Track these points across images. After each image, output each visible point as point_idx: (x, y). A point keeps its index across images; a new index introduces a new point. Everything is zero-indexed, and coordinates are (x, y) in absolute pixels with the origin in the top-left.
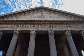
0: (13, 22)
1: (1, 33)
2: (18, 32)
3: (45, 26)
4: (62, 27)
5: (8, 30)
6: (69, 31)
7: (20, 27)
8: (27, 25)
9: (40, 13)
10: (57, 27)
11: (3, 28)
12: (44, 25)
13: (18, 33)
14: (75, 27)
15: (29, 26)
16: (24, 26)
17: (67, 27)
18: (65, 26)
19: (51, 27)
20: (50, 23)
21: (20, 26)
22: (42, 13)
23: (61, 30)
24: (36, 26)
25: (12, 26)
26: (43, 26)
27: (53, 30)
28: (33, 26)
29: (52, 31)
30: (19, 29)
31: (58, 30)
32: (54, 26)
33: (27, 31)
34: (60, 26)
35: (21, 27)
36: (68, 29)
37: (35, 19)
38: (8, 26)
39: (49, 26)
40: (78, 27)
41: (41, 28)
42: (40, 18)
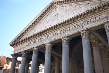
0: (30, 39)
1: (25, 53)
2: (36, 49)
3: (59, 32)
4: (77, 27)
5: (28, 49)
6: (84, 32)
7: (36, 42)
9: (54, 12)
10: (71, 29)
11: (24, 48)
12: (57, 31)
14: (95, 20)
15: (43, 37)
16: (40, 39)
17: (84, 23)
18: (82, 23)
19: (65, 31)
21: (36, 40)
22: (56, 10)
25: (30, 43)
28: (47, 36)
29: (64, 39)
31: (71, 34)
32: (68, 29)
33: (42, 45)
34: (75, 25)
35: (38, 41)
36: (84, 27)
37: (49, 24)
38: (28, 44)
39: (62, 30)
40: (100, 18)
41: (54, 37)
42: (54, 21)
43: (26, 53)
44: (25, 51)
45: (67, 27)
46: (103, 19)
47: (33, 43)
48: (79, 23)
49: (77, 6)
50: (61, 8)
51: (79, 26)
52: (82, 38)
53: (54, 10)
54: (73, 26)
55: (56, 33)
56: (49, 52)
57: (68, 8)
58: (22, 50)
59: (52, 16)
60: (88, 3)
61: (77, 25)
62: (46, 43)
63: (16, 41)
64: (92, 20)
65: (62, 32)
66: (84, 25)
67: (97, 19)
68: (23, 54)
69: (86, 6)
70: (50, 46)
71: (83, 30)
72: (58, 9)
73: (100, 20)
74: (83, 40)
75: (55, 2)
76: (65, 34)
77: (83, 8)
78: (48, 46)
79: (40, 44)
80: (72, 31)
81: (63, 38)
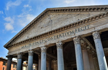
0: (25, 42)
2: (31, 51)
3: (53, 37)
4: (69, 33)
5: (24, 51)
6: (76, 38)
7: (31, 45)
10: (64, 35)
11: (19, 50)
13: (31, 52)
14: (85, 29)
15: (38, 41)
16: (35, 42)
17: (76, 31)
18: (74, 31)
19: (59, 37)
20: (57, 33)
21: (31, 44)
23: (69, 38)
24: (44, 39)
25: (26, 46)
26: (51, 37)
28: (42, 40)
30: (31, 48)
31: (65, 39)
32: (62, 35)
33: (38, 48)
34: (68, 32)
35: (33, 44)
36: (76, 34)
37: (43, 30)
38: (23, 46)
39: (56, 36)
40: (89, 28)
41: (49, 41)
42: (48, 27)
44: (21, 53)
45: (60, 33)
46: (91, 28)
47: (28, 46)
48: (71, 31)
49: (69, 16)
50: (54, 16)
51: (72, 33)
52: (75, 43)
53: (48, 17)
54: (66, 33)
55: (51, 38)
56: (45, 55)
57: (60, 16)
58: (17, 52)
59: (46, 22)
60: (78, 14)
61: (70, 32)
62: (42, 47)
63: (10, 44)
64: (82, 29)
65: (56, 38)
66: (76, 32)
67: (87, 28)
68: (18, 55)
69: (77, 17)
70: (45, 49)
71: (75, 37)
72: (51, 16)
73: (89, 29)
74: (75, 45)
75: (49, 10)
76: (59, 39)
77: (74, 18)
79: (35, 47)
80: (66, 37)
81: (58, 42)
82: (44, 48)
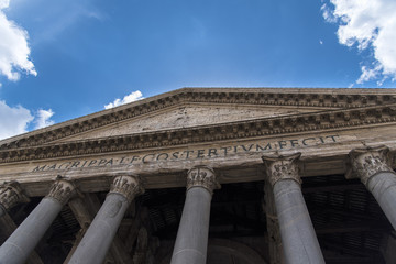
0: (62, 151)
1: (8, 193)
2: (65, 186)
3: (181, 153)
4: (253, 150)
5: (34, 180)
8: (108, 159)
9: (176, 113)
10: (232, 151)
12: (177, 150)
13: (64, 188)
15: (115, 159)
16: (99, 160)
17: (281, 145)
18: (273, 145)
19: (206, 155)
20: (204, 141)
21: (82, 162)
22: (185, 112)
23: (249, 160)
24: (142, 156)
25: (54, 167)
26: (171, 154)
27: (211, 166)
28: (130, 157)
29: (201, 171)
30: (73, 174)
31: (232, 163)
32: (220, 151)
34: (247, 145)
35: (86, 165)
36: (283, 153)
38: (41, 167)
39: (196, 151)
40: (338, 141)
43: (12, 193)
45: (215, 145)
51: (264, 149)
54: (239, 147)
58: (3, 180)
59: (167, 119)
61: (254, 147)
62: (122, 174)
65: (193, 156)
67: (328, 141)
70: (133, 185)
71: (282, 158)
72: (189, 110)
75: (189, 94)
76: (205, 161)
78: (126, 181)
80: (236, 157)
82: (130, 181)
